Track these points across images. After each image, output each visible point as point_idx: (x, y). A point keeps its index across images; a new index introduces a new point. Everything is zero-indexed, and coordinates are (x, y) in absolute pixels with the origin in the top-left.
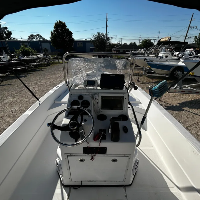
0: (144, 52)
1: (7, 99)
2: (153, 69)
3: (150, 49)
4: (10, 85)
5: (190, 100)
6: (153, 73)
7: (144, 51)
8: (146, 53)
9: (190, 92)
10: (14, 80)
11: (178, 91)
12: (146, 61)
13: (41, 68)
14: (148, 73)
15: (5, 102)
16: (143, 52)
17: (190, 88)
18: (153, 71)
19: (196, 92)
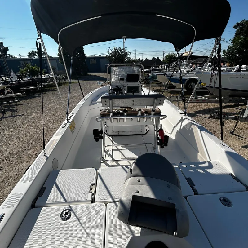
0: (166, 68)
1: (32, 115)
2: (173, 83)
3: (173, 65)
4: (27, 104)
5: (205, 109)
6: (174, 88)
7: (166, 66)
8: (168, 68)
9: (204, 101)
10: (29, 100)
11: (194, 101)
12: (166, 76)
13: (52, 88)
14: (168, 88)
15: (31, 117)
16: (164, 68)
17: (204, 98)
18: (174, 85)
19: (209, 101)
